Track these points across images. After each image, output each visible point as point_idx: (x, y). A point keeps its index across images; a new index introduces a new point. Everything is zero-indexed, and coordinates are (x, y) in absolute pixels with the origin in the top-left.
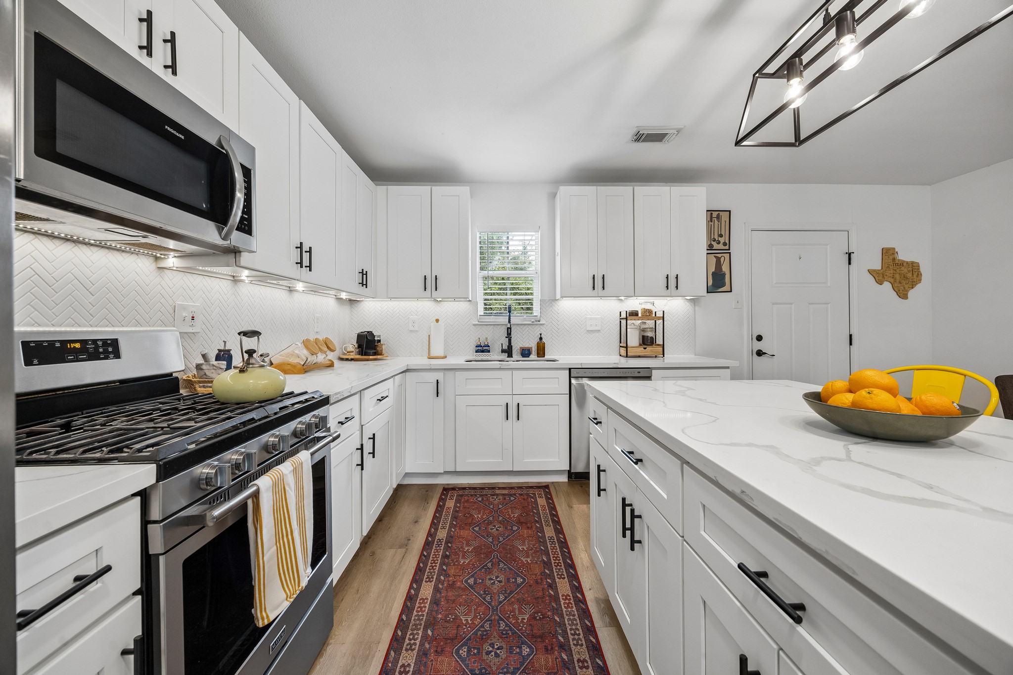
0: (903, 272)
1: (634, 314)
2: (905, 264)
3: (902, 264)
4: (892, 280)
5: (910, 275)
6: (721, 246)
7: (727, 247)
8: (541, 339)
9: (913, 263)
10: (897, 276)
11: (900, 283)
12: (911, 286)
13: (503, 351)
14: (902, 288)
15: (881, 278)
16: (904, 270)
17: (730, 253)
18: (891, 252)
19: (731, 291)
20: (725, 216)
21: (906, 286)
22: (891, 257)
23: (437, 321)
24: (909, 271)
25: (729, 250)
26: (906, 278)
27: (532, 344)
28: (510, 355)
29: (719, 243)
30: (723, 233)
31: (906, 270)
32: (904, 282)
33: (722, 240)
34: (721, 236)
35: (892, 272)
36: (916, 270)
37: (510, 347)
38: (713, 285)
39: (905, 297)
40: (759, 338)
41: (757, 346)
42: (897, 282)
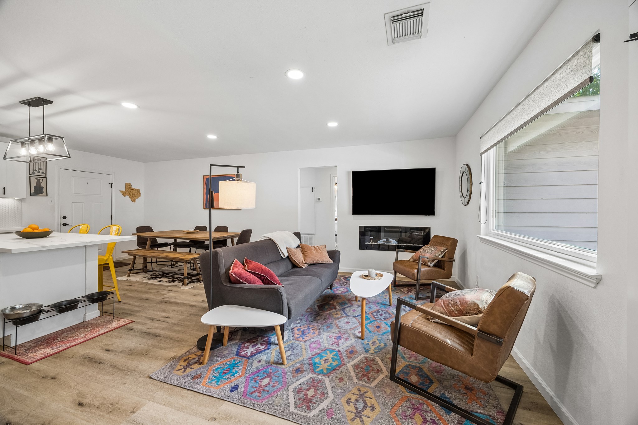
3: (133, 189)
4: (129, 195)
5: (136, 194)
6: (40, 174)
7: (45, 175)
9: (137, 189)
10: (131, 194)
12: (137, 198)
14: (133, 198)
15: (125, 194)
16: (134, 192)
17: (46, 178)
18: (129, 185)
19: (47, 196)
20: (43, 160)
21: (135, 198)
22: (129, 187)
24: (136, 192)
25: (46, 176)
26: (134, 194)
29: (39, 172)
30: (42, 168)
32: (134, 196)
33: (41, 171)
35: (129, 192)
36: (138, 192)
38: (35, 192)
39: (134, 201)
40: (65, 218)
41: (63, 221)
42: (131, 196)
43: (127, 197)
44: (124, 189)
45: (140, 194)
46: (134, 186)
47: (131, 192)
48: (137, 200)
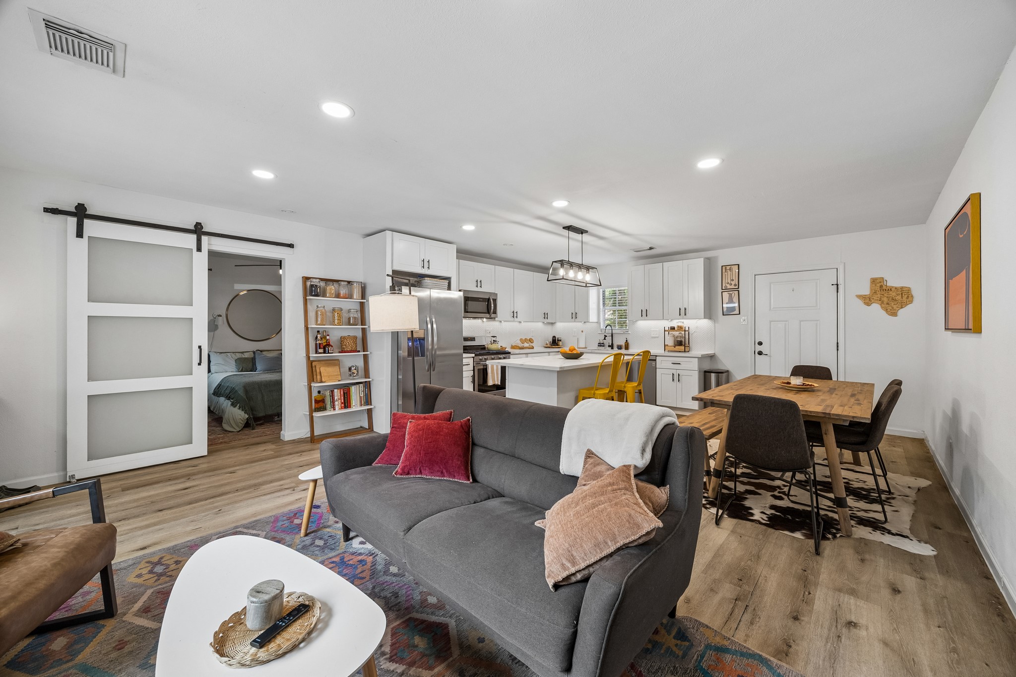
0: (891, 295)
1: (673, 328)
2: (893, 289)
5: (899, 297)
6: (733, 287)
8: (627, 340)
9: (902, 288)
10: (885, 300)
11: (888, 304)
12: (900, 306)
13: (609, 346)
14: (890, 308)
15: (867, 301)
16: (893, 294)
18: (878, 281)
19: (739, 314)
20: (735, 269)
21: (895, 307)
22: (879, 285)
23: (582, 331)
25: (738, 288)
27: (623, 343)
28: (612, 348)
29: (731, 284)
30: (734, 279)
31: (894, 294)
32: (893, 304)
33: (733, 283)
34: (733, 280)
35: (879, 296)
36: (905, 294)
37: (612, 344)
39: (894, 314)
40: (760, 343)
41: (759, 348)
42: (885, 303)
43: (876, 307)
44: (866, 291)
45: (912, 296)
46: (893, 282)
47: (885, 295)
48: (901, 312)
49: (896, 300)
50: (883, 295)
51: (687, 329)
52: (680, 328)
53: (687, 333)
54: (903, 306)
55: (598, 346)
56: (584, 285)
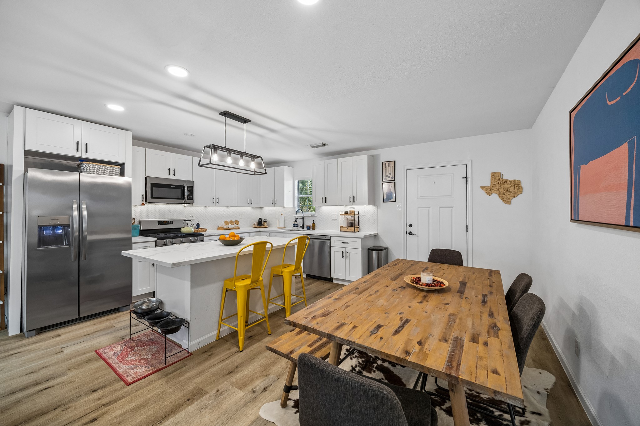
0: (506, 187)
1: (346, 213)
2: (508, 182)
3: (505, 182)
4: (498, 192)
5: (512, 189)
6: (390, 179)
7: (393, 179)
8: (314, 222)
9: (514, 181)
10: (502, 190)
11: (504, 194)
12: (513, 196)
13: (301, 227)
14: (506, 197)
15: (489, 191)
16: (507, 186)
17: (394, 182)
18: (497, 175)
19: (395, 201)
20: (392, 164)
21: (509, 196)
22: (497, 178)
23: (282, 215)
25: (395, 180)
26: (508, 191)
27: (310, 224)
28: (303, 229)
29: (389, 177)
30: (391, 172)
31: (509, 186)
32: (507, 194)
33: (391, 176)
34: (390, 174)
35: (497, 187)
36: (517, 186)
37: (303, 225)
38: (387, 198)
39: (508, 202)
40: (411, 226)
41: (410, 230)
42: (502, 193)
43: (495, 196)
44: (488, 183)
45: (522, 188)
46: (507, 176)
47: (502, 186)
48: (514, 201)
49: (510, 191)
50: (500, 186)
51: (357, 213)
52: (352, 213)
53: (357, 217)
54: (515, 196)
55: (293, 226)
56: (253, 173)
